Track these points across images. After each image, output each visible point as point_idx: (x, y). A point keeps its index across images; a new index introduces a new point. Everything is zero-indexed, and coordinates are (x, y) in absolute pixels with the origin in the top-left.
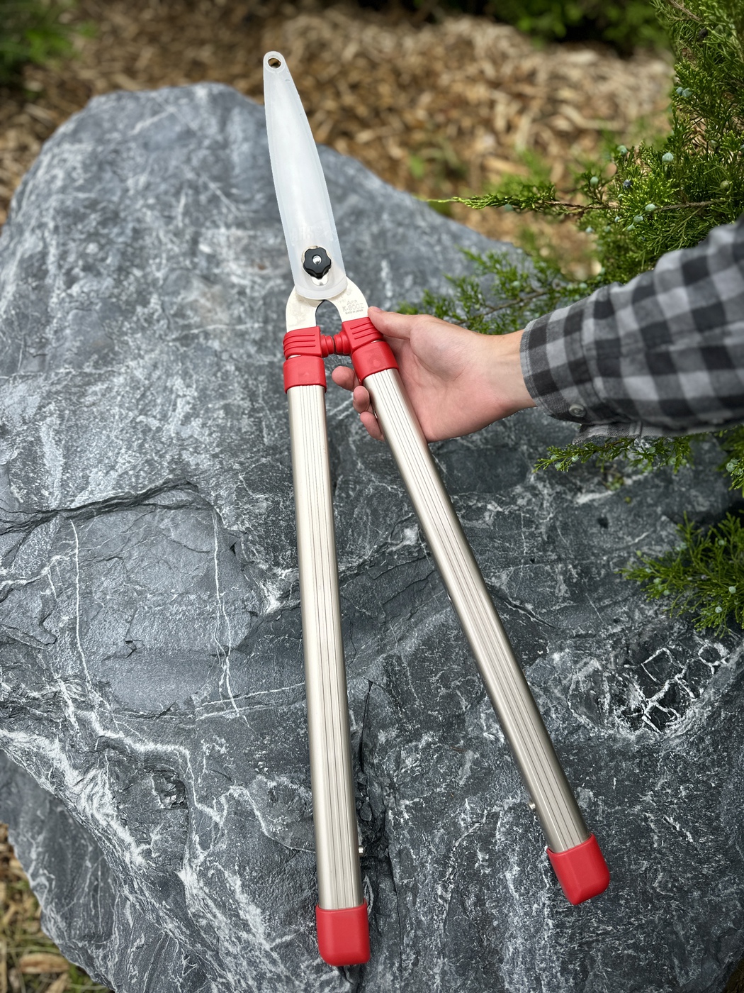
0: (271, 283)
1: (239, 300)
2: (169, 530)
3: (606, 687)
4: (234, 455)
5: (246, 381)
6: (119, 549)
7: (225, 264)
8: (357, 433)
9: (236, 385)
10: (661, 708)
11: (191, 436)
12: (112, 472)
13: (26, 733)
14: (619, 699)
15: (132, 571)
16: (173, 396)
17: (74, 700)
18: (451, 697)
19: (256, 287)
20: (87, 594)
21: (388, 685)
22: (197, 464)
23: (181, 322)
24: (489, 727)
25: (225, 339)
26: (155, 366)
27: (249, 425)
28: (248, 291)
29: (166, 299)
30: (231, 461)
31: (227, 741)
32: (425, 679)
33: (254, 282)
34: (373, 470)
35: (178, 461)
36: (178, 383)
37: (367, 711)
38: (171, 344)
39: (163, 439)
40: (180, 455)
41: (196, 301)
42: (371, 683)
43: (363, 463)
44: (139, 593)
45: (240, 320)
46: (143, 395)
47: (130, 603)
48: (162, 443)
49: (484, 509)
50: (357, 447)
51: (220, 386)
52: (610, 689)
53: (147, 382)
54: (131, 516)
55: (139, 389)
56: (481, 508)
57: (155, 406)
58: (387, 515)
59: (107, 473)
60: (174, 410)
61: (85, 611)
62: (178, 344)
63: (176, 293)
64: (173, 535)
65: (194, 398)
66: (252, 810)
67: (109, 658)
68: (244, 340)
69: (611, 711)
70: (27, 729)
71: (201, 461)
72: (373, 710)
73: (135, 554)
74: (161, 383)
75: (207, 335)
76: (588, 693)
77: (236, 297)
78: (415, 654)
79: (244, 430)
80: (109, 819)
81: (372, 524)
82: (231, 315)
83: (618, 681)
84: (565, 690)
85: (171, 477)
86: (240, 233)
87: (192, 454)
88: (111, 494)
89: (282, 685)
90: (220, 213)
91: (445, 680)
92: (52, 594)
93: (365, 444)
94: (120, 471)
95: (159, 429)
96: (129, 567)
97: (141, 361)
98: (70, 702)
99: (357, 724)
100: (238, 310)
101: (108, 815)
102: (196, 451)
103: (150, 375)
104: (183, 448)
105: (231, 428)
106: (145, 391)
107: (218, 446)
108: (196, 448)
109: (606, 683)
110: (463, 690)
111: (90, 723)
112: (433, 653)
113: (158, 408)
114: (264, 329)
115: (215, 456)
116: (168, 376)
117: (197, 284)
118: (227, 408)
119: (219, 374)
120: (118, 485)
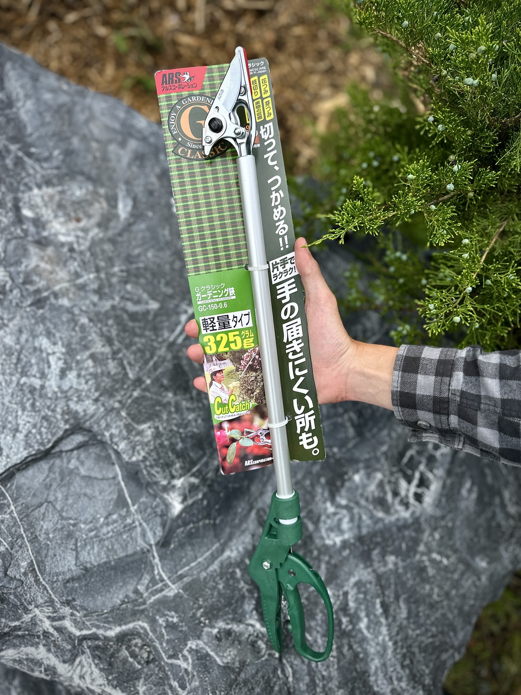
0: (91, 234)
1: (71, 257)
2: (78, 468)
3: (388, 488)
4: (111, 395)
5: (101, 329)
6: (45, 496)
7: (49, 226)
9: (94, 335)
10: (418, 490)
11: (71, 387)
12: (18, 435)
13: (14, 649)
15: (62, 510)
16: (44, 355)
17: (49, 618)
19: (81, 241)
20: (34, 540)
22: (85, 411)
23: (31, 288)
25: (71, 295)
27: (115, 367)
28: (75, 246)
29: (12, 269)
30: (111, 402)
33: (77, 237)
35: (68, 412)
38: (28, 309)
39: (50, 395)
41: (37, 266)
44: (74, 525)
45: (77, 275)
46: (19, 359)
47: (70, 535)
48: (50, 398)
51: (82, 339)
53: (18, 347)
54: (44, 465)
55: (13, 354)
57: (31, 366)
59: (14, 436)
60: (49, 367)
61: (38, 552)
62: (34, 308)
63: (18, 263)
64: (83, 472)
65: (63, 354)
66: (207, 652)
67: (68, 581)
68: (86, 291)
70: (15, 646)
71: (86, 407)
73: (60, 496)
74: (29, 345)
75: (56, 295)
76: (379, 497)
77: (68, 254)
79: (112, 373)
80: (103, 687)
82: (69, 271)
85: (67, 427)
86: (50, 191)
87: (77, 402)
88: (25, 454)
89: (196, 558)
90: (29, 175)
92: (7, 549)
94: (25, 432)
95: (43, 387)
96: (58, 507)
97: (7, 329)
98: (45, 620)
100: (74, 266)
101: (101, 685)
102: (80, 400)
103: (18, 339)
104: (68, 399)
105: (102, 373)
106: (19, 355)
107: (96, 390)
108: (78, 397)
109: (387, 486)
111: (66, 628)
113: (35, 368)
114: (98, 278)
115: (96, 400)
116: (34, 338)
117: (33, 250)
118: (93, 357)
119: (77, 329)
120: (28, 445)
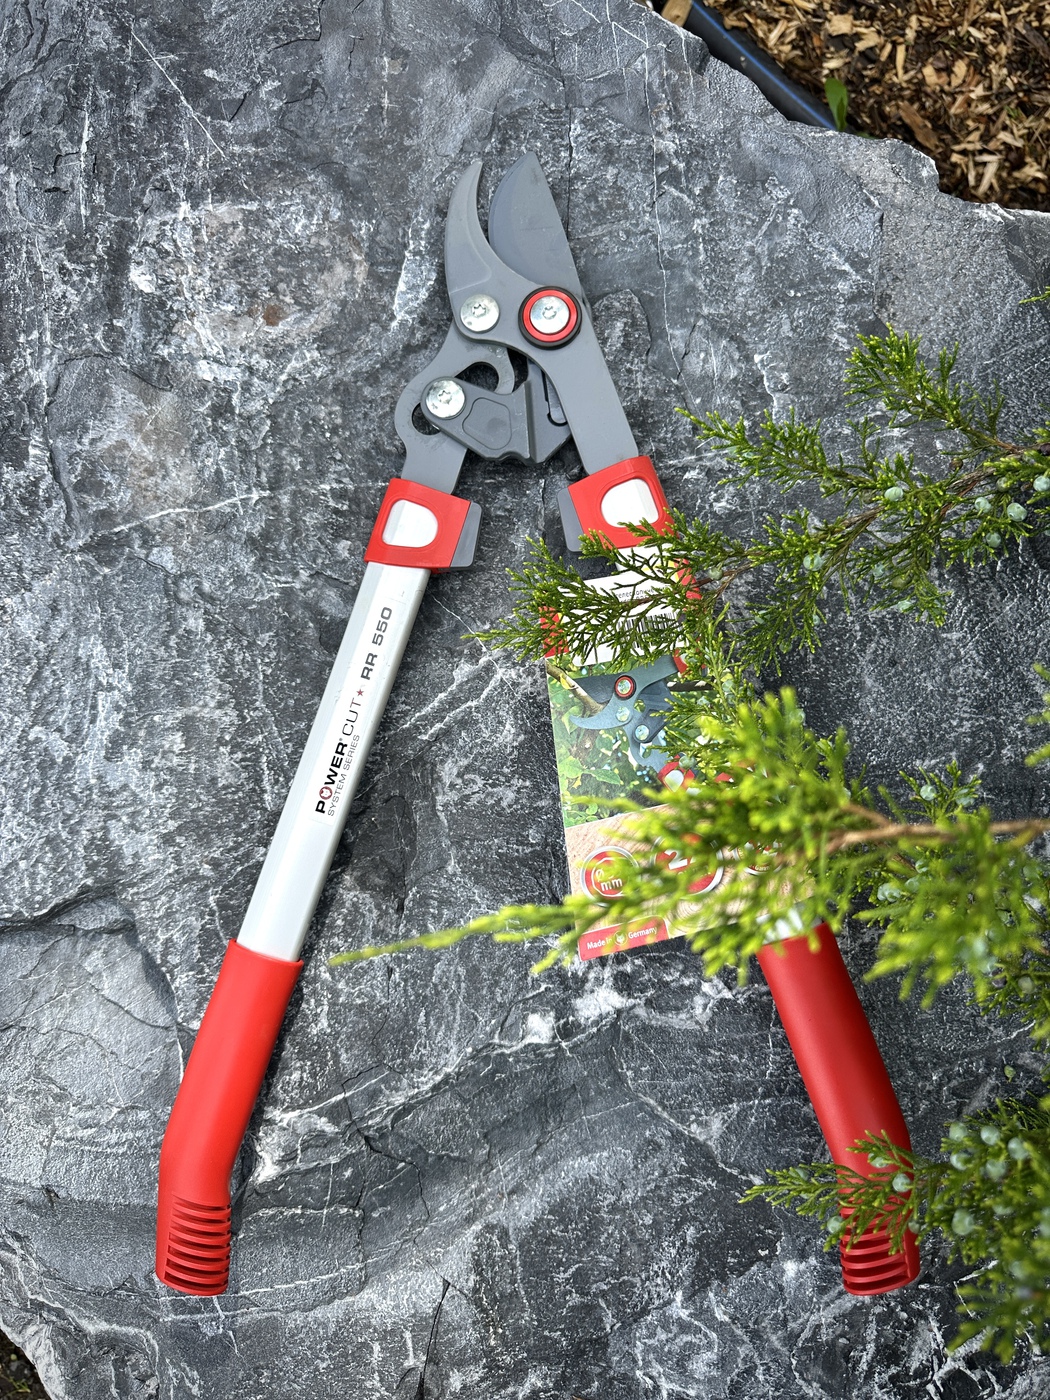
1: (215, 430)
2: (100, 975)
3: (871, 1333)
5: (229, 655)
6: (19, 1011)
8: (452, 786)
9: (207, 668)
10: (968, 1372)
11: (125, 787)
14: (890, 1354)
15: (41, 1057)
18: (589, 1309)
19: (256, 384)
21: (476, 1291)
22: (136, 855)
24: (647, 1364)
25: (185, 543)
26: (54, 609)
27: (233, 770)
28: (236, 399)
29: (60, 443)
30: (197, 856)
31: (202, 1375)
32: (546, 1274)
33: (251, 370)
34: (478, 880)
35: (101, 845)
36: (95, 651)
37: (435, 1334)
38: (78, 558)
39: (76, 789)
40: (105, 829)
42: (447, 1285)
43: (461, 860)
44: (58, 1099)
46: (37, 676)
47: (45, 1115)
48: (74, 797)
49: (696, 989)
50: (452, 818)
51: (177, 671)
52: (880, 1334)
53: (42, 646)
54: (34, 945)
55: (28, 662)
56: (689, 988)
57: (59, 702)
58: (497, 983)
60: (93, 721)
62: (90, 558)
63: (77, 428)
64: (107, 987)
65: (127, 699)
68: (228, 538)
69: (869, 1375)
71: (140, 847)
72: (446, 1332)
73: (46, 1023)
75: (147, 537)
76: (832, 1344)
77: (210, 421)
78: (534, 1228)
79: (221, 783)
81: (468, 999)
82: (200, 475)
83: (900, 1321)
84: (791, 1339)
85: (89, 881)
87: (126, 829)
89: (295, 1275)
91: (580, 1280)
93: (467, 813)
95: (69, 763)
96: (37, 1047)
97: (27, 595)
99: (416, 1356)
102: (134, 824)
103: (46, 628)
104: (110, 813)
105: (197, 777)
106: (40, 668)
108: (133, 816)
109: (873, 1325)
110: (611, 1298)
112: (565, 1230)
113: (67, 710)
115: (167, 839)
116: (79, 633)
118: (188, 726)
119: (173, 641)
